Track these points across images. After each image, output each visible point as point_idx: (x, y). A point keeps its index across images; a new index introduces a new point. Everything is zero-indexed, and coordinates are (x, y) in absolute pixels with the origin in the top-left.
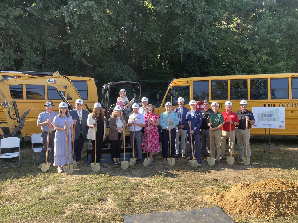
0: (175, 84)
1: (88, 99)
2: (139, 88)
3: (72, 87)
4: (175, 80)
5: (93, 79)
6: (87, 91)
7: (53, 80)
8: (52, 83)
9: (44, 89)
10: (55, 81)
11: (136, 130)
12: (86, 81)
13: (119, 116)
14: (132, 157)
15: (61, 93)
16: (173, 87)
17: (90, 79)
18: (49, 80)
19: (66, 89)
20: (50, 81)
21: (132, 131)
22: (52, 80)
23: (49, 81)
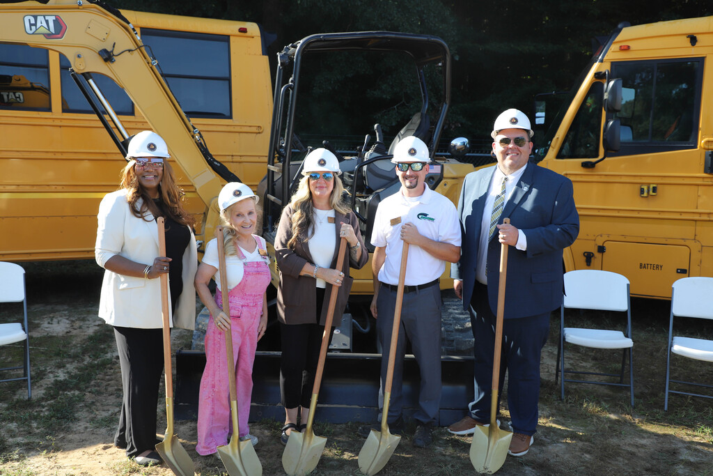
0: (627, 48)
1: (230, 117)
2: (444, 65)
3: (137, 54)
4: (628, 33)
5: (253, 28)
6: (229, 80)
7: (51, 19)
8: (48, 36)
9: (47, 67)
10: (60, 27)
11: (411, 282)
12: (225, 39)
13: (324, 202)
14: (379, 429)
15: (91, 81)
16: (615, 65)
17: (243, 30)
18: (33, 22)
19: (109, 64)
20: (35, 25)
21: (392, 280)
22: (47, 22)
23: (31, 25)
